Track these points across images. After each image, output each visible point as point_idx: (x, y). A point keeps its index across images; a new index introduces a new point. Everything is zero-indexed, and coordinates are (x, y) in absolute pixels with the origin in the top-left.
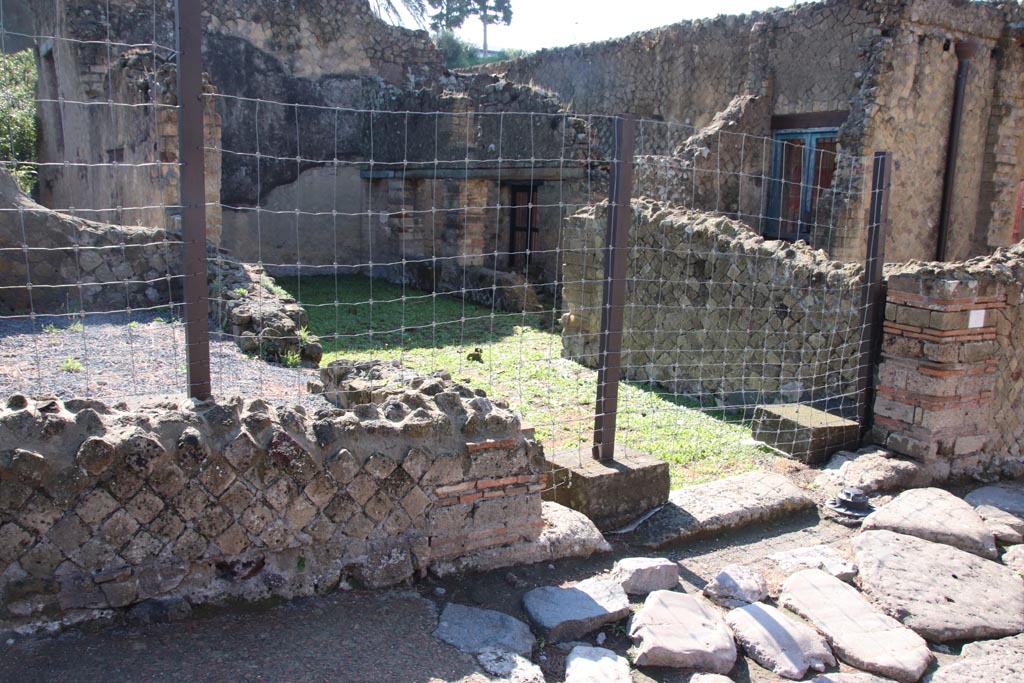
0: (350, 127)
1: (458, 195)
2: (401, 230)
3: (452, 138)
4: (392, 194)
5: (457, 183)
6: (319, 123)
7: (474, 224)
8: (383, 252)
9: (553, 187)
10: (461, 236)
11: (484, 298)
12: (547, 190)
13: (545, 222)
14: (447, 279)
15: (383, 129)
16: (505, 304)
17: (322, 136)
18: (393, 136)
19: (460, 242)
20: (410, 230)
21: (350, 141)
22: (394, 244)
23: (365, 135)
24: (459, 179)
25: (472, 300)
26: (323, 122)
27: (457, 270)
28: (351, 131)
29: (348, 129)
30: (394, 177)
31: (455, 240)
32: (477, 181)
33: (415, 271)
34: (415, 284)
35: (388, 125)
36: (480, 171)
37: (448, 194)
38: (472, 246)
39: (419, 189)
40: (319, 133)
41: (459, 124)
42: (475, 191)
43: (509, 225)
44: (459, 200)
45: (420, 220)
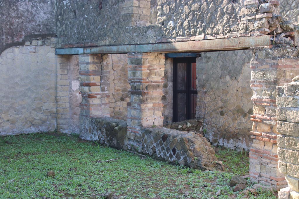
0: (45, 13)
1: (141, 67)
2: (90, 96)
3: (133, 19)
4: (82, 67)
5: (140, 56)
6: (17, 10)
7: (154, 91)
8: (75, 114)
9: (209, 58)
10: (143, 101)
11: (168, 155)
12: (204, 60)
13: (203, 86)
14: (132, 138)
15: (72, 14)
16: (189, 162)
17: (21, 20)
18: (81, 19)
19: (143, 106)
20: (98, 96)
21: (45, 25)
22: (85, 107)
23: (57, 20)
24: (140, 53)
25: (156, 156)
26: (21, 9)
27: (141, 129)
28: (46, 17)
29: (42, 14)
30: (84, 53)
31: (139, 105)
32: (156, 54)
33: (104, 130)
34: (104, 141)
35: (77, 11)
36: (161, 45)
37: (132, 66)
38: (154, 109)
39: (105, 63)
40: (18, 18)
41: (139, 6)
42: (155, 62)
43: (171, 89)
44: (141, 70)
45: (106, 88)
